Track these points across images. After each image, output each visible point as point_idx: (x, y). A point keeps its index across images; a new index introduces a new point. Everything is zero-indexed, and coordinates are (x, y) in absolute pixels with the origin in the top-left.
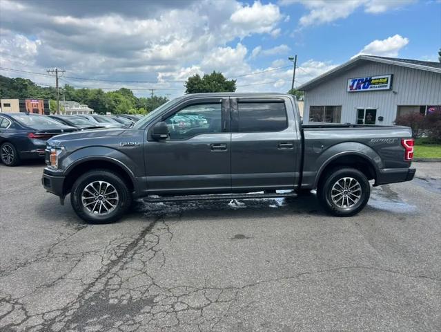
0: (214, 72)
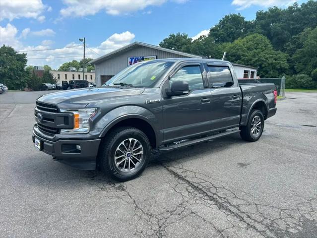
0: (4, 45)
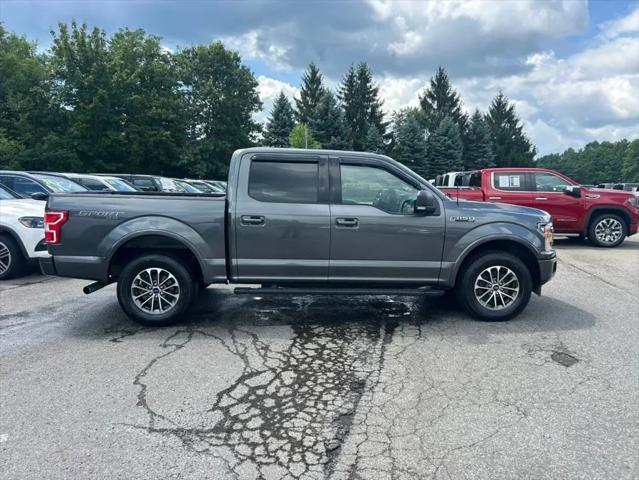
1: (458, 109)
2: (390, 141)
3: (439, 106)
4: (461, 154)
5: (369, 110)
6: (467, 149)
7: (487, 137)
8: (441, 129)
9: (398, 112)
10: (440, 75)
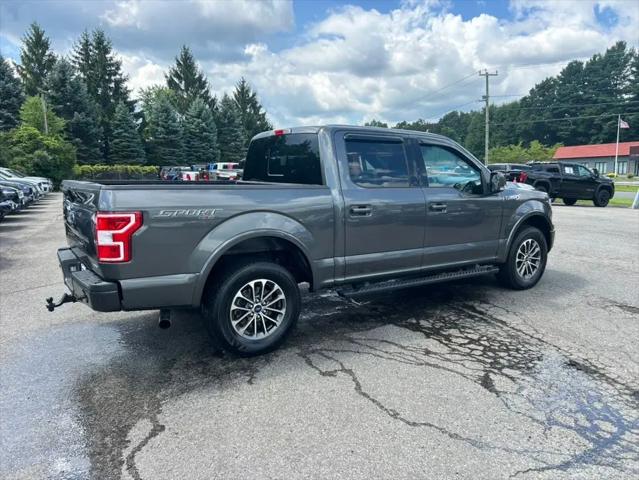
1: (207, 92)
2: (140, 120)
3: (187, 86)
4: (216, 137)
5: (112, 85)
6: (220, 133)
7: (238, 121)
8: (192, 111)
9: (145, 89)
10: (186, 55)
